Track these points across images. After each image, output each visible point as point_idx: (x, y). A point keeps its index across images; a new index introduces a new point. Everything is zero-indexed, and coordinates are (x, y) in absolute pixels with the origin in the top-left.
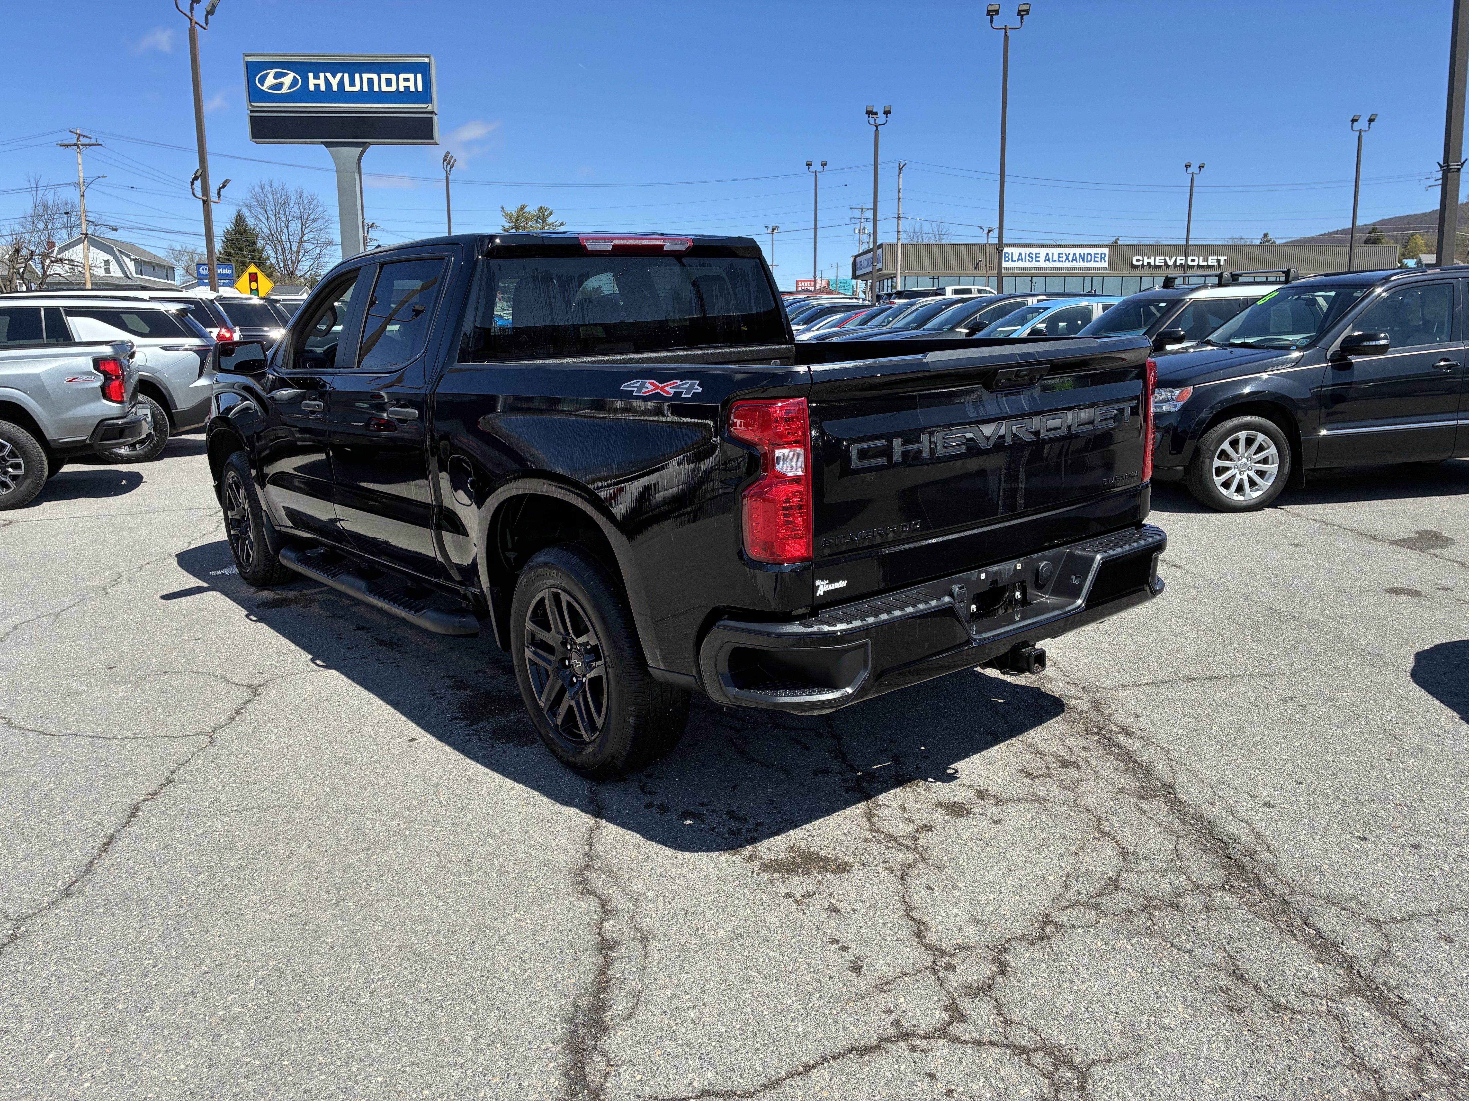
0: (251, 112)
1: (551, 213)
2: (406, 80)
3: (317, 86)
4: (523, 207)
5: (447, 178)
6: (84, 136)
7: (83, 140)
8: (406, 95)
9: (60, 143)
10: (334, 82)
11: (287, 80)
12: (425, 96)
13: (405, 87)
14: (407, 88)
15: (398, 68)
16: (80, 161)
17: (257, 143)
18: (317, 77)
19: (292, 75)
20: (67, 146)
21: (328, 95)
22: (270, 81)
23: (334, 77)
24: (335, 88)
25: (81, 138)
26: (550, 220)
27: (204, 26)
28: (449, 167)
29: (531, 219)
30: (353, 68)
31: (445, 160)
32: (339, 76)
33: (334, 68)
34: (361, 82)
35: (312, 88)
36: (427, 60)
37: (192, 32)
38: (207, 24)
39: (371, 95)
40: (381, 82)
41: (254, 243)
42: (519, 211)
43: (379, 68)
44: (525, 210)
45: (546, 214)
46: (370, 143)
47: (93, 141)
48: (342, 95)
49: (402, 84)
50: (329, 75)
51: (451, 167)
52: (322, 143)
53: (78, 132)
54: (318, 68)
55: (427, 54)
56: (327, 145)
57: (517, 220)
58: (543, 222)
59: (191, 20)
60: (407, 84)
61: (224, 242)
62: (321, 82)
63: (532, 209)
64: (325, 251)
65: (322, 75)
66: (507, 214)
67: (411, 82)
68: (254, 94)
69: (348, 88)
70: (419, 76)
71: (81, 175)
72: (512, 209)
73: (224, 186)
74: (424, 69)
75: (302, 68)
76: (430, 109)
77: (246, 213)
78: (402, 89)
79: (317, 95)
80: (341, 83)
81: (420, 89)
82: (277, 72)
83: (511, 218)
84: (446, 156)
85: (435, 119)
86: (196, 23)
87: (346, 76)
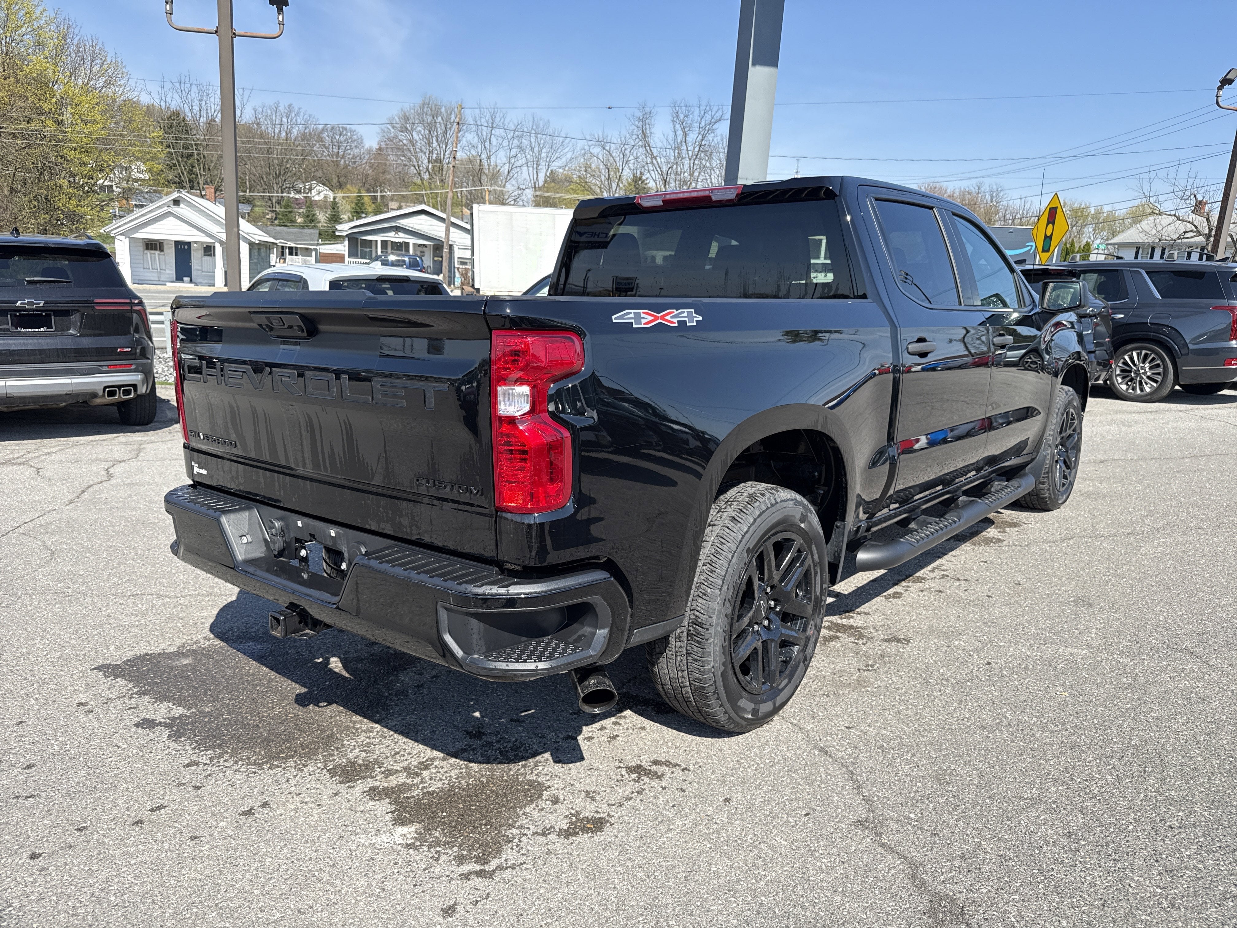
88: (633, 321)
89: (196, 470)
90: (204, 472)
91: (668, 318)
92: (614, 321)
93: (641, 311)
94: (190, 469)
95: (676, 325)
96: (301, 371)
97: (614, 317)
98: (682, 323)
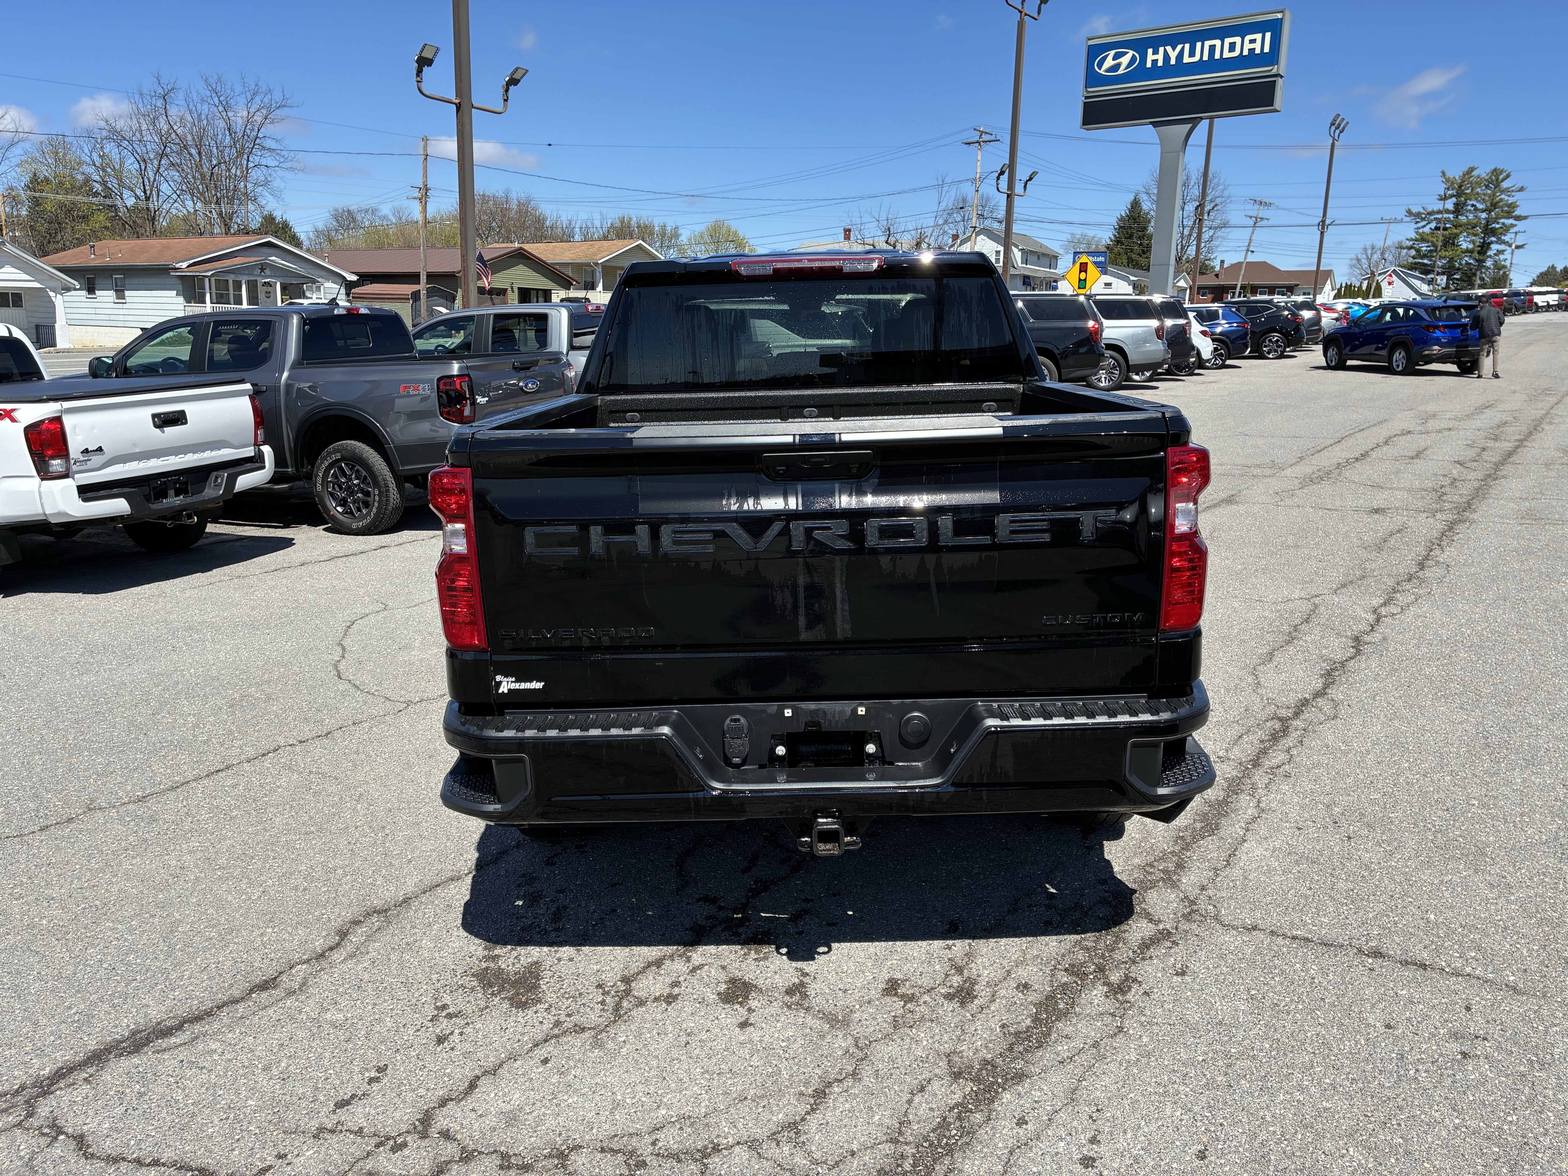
0: (1086, 98)
1: (1508, 176)
2: (1253, 41)
3: (1155, 62)
4: (1472, 169)
5: (1333, 145)
6: (986, 133)
7: (985, 137)
8: (1252, 59)
9: (965, 141)
10: (1173, 55)
11: (1125, 60)
12: (1272, 57)
13: (1249, 50)
14: (1252, 50)
15: (1242, 30)
16: (979, 158)
17: (1088, 129)
18: (1156, 52)
19: (1131, 53)
20: (969, 144)
21: (1167, 70)
22: (1109, 62)
23: (1174, 50)
24: (1173, 62)
25: (983, 136)
26: (1505, 185)
27: (1036, 16)
28: (1338, 132)
29: (1479, 184)
30: (1193, 37)
31: (1332, 124)
32: (1180, 47)
33: (1173, 40)
34: (1202, 50)
35: (1149, 65)
36: (1279, 16)
37: (1021, 25)
38: (1039, 14)
39: (1212, 64)
40: (1223, 48)
41: (1145, 229)
42: (1464, 175)
43: (1221, 33)
44: (1473, 173)
45: (1501, 177)
46: (1201, 118)
47: (993, 138)
48: (1181, 68)
49: (1247, 46)
50: (1169, 48)
51: (1341, 132)
52: (1151, 123)
53: (981, 129)
54: (1155, 43)
55: (1280, 8)
56: (1155, 124)
57: (1460, 187)
58: (1496, 188)
59: (1021, 12)
60: (1252, 46)
61: (1115, 229)
62: (1160, 57)
63: (1483, 172)
64: (1219, 233)
65: (1161, 49)
66: (1448, 180)
67: (1259, 42)
68: (1092, 78)
69: (1186, 59)
70: (1268, 35)
71: (979, 171)
72: (1457, 173)
73: (1031, 179)
74: (1274, 27)
75: (1141, 45)
76: (1274, 71)
77: (1144, 197)
78: (1246, 53)
79: (1156, 71)
80: (1180, 56)
81: (1267, 49)
82: (1116, 53)
83: (1453, 183)
84: (1335, 120)
85: (1280, 82)
86: (1026, 14)
87: (1187, 46)
96: (857, 519)
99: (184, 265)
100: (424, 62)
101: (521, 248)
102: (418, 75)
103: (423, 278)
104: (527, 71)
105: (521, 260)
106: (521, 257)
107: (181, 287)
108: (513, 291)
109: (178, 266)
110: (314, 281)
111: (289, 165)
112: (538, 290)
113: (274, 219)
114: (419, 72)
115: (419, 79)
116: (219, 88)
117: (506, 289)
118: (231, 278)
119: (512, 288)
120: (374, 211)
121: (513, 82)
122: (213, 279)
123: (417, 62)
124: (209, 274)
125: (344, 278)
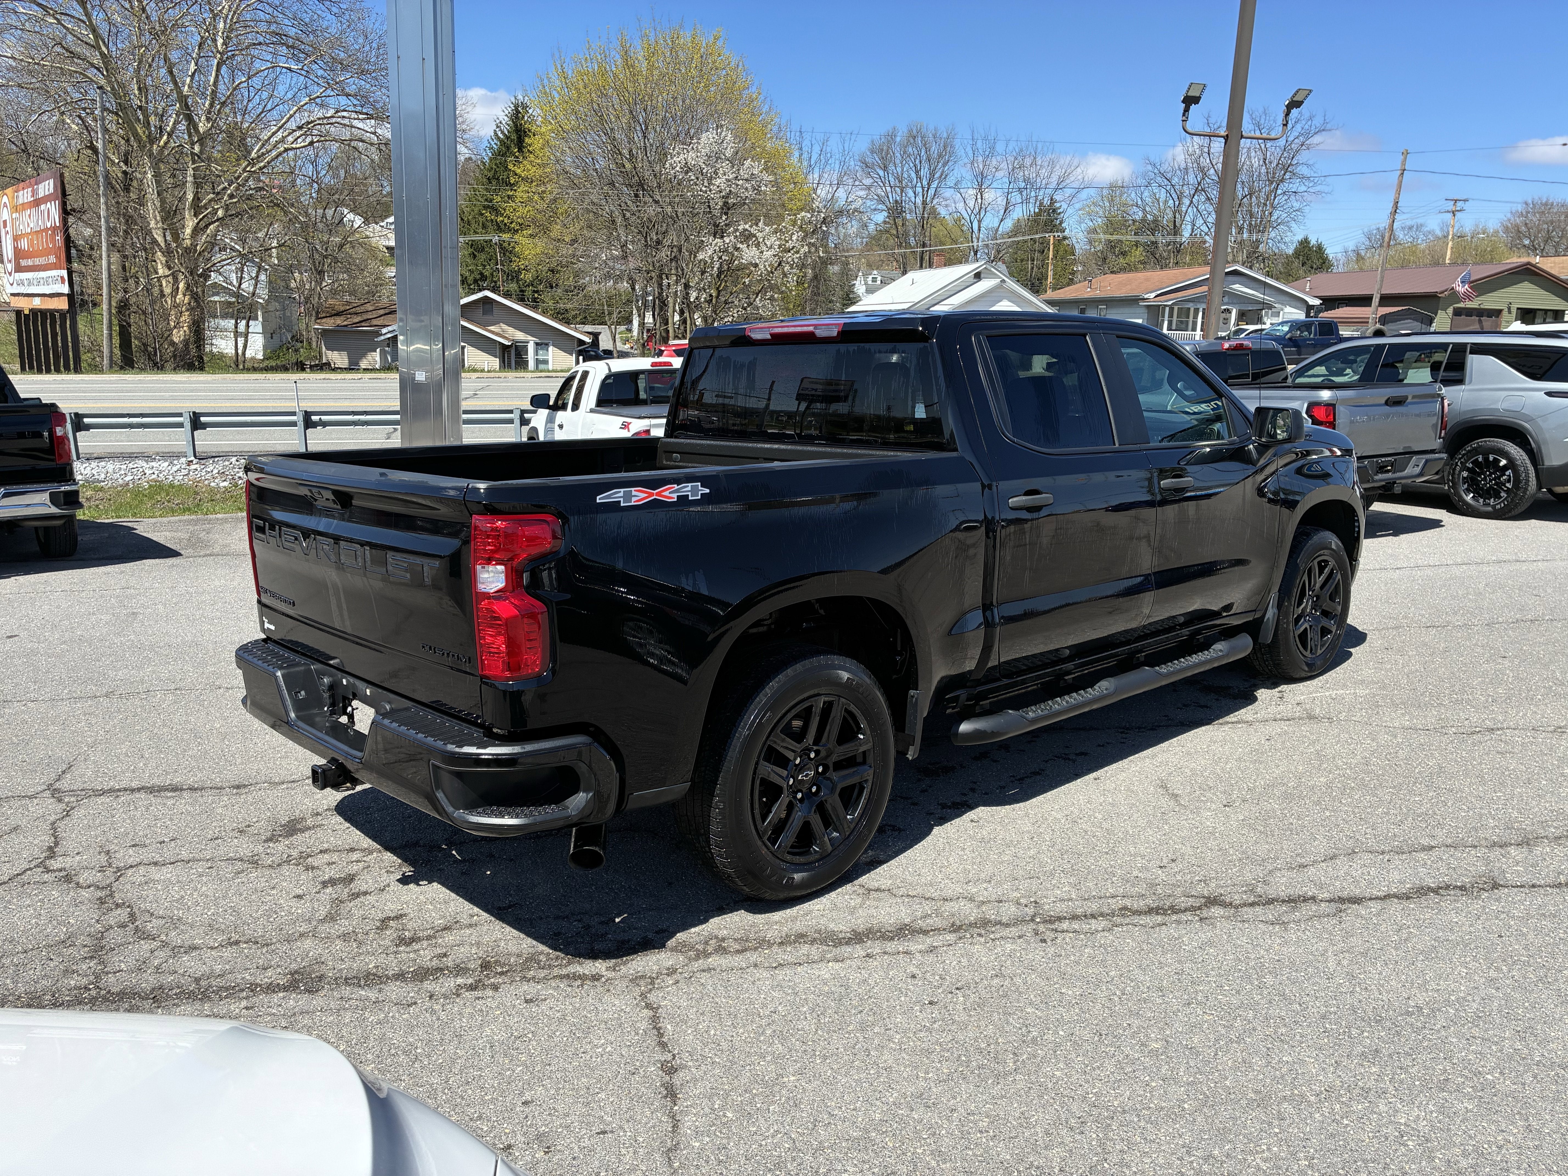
88: (622, 500)
89: (267, 625)
90: (272, 627)
91: (666, 493)
92: (598, 501)
93: (633, 489)
94: (262, 623)
95: (675, 500)
96: (337, 539)
97: (598, 497)
98: (683, 499)
99: (1153, 295)
100: (1190, 101)
101: (1529, 263)
102: (1184, 115)
103: (1376, 301)
104: (1311, 91)
105: (1528, 277)
106: (1529, 273)
107: (1146, 316)
108: (1510, 312)
109: (1146, 296)
110: (1270, 307)
111: (1318, 188)
112: (1546, 311)
113: (1309, 243)
114: (1186, 110)
115: (1184, 118)
116: (1262, 121)
117: (1500, 311)
118: (1191, 305)
119: (1509, 308)
120: (1419, 227)
121: (1294, 104)
122: (1176, 308)
123: (1183, 102)
124: (1170, 303)
125: (1306, 302)
